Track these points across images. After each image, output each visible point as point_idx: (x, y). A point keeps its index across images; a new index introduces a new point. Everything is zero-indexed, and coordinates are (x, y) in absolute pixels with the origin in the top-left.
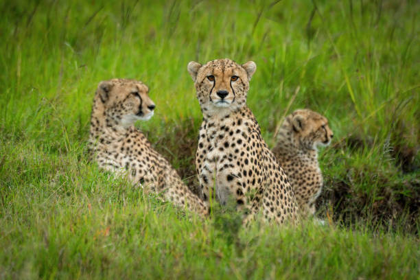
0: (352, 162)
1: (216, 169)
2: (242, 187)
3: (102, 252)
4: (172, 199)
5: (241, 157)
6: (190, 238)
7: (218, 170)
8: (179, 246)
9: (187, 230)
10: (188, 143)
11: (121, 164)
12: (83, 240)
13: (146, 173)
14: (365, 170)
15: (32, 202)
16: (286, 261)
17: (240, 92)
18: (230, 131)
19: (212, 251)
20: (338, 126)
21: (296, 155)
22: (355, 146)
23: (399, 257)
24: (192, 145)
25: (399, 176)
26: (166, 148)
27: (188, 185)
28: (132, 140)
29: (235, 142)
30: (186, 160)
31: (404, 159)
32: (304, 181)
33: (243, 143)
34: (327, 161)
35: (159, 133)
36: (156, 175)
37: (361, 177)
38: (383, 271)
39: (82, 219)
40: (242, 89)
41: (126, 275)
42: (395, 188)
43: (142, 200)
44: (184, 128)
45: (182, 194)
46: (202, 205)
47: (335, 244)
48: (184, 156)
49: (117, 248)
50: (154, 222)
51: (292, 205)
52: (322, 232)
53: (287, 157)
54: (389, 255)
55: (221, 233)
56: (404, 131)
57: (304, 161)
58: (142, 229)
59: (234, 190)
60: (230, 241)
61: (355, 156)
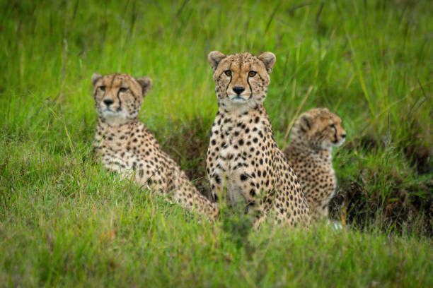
0: (366, 162)
1: (230, 167)
2: (256, 188)
3: (107, 255)
4: (180, 200)
5: (256, 157)
6: (200, 241)
7: (232, 168)
8: (187, 249)
9: (196, 232)
10: (196, 143)
11: (127, 163)
12: (89, 244)
13: (154, 174)
14: (380, 171)
15: (36, 205)
16: (298, 265)
17: (259, 88)
18: (246, 128)
19: (222, 255)
20: (350, 125)
21: (308, 155)
22: (369, 146)
23: (415, 260)
24: (200, 145)
25: (414, 177)
26: (174, 149)
27: (197, 186)
28: (139, 140)
29: (251, 140)
30: (195, 160)
31: (419, 160)
32: (317, 183)
33: (259, 142)
34: (340, 161)
35: (166, 133)
36: (164, 176)
37: (375, 178)
38: (398, 274)
39: (87, 222)
40: (261, 84)
41: (133, 279)
42: (410, 189)
43: (149, 201)
44: (192, 128)
45: (190, 196)
46: (211, 206)
47: (349, 247)
48: (192, 156)
49: (123, 251)
50: (161, 224)
51: (303, 207)
52: (334, 235)
53: (299, 158)
54: (404, 259)
55: (230, 235)
56: (419, 131)
57: (317, 162)
58: (149, 232)
59: (247, 191)
60: (239, 244)
61: (368, 156)
